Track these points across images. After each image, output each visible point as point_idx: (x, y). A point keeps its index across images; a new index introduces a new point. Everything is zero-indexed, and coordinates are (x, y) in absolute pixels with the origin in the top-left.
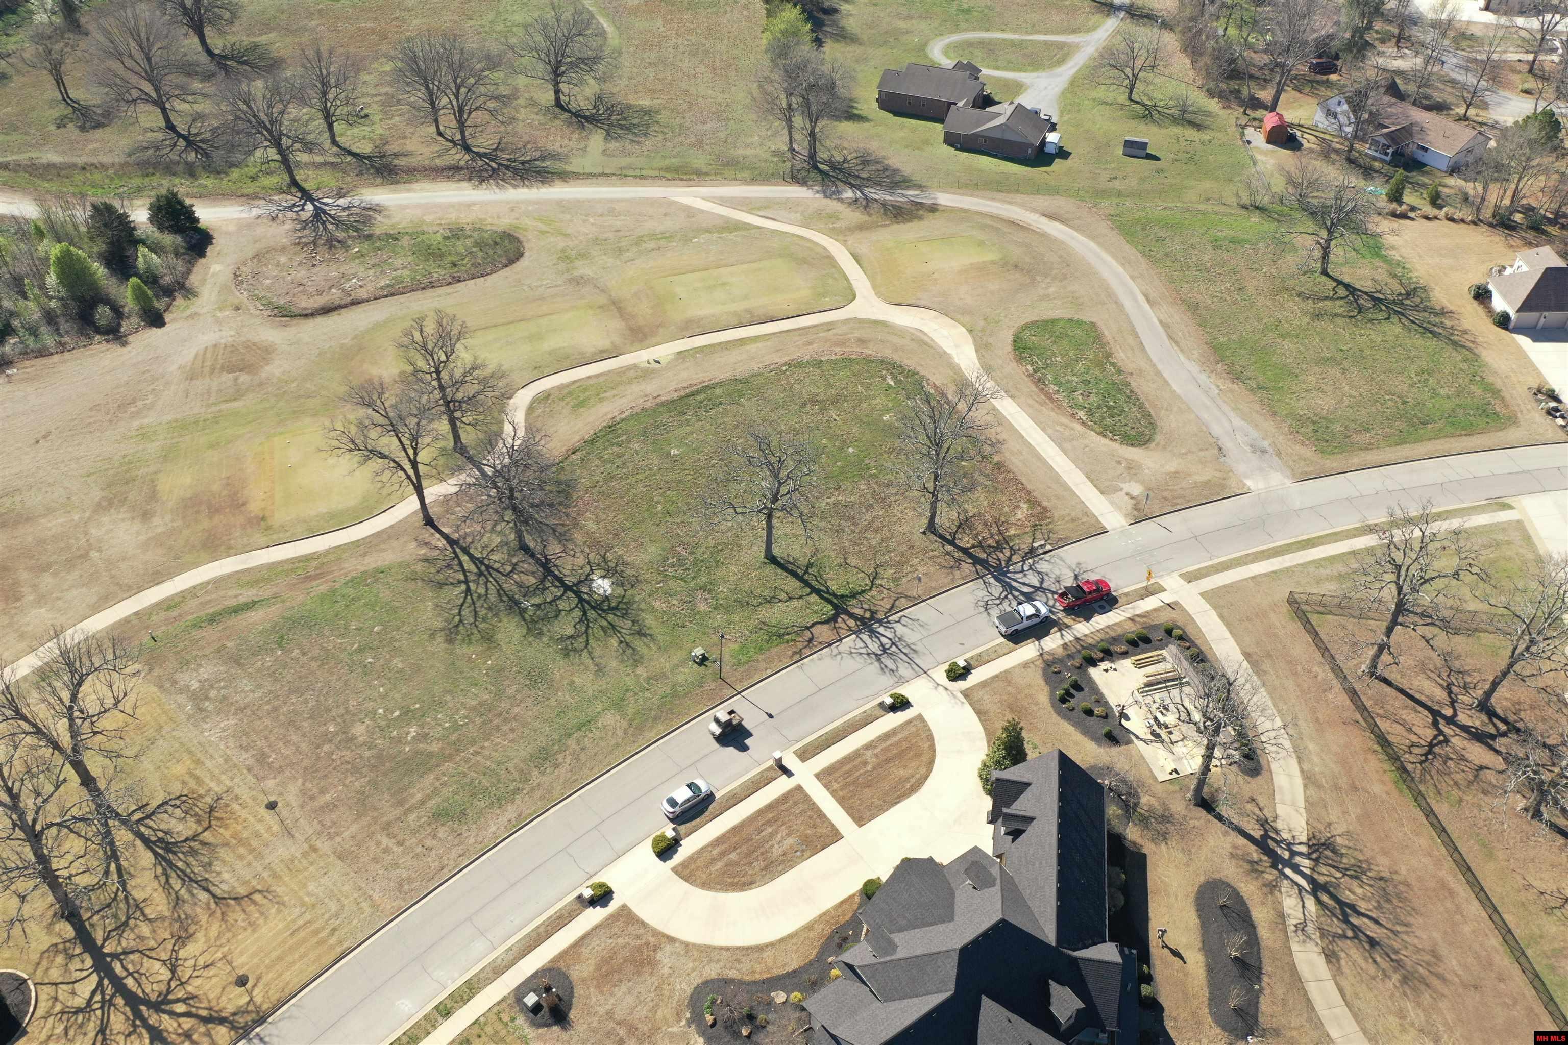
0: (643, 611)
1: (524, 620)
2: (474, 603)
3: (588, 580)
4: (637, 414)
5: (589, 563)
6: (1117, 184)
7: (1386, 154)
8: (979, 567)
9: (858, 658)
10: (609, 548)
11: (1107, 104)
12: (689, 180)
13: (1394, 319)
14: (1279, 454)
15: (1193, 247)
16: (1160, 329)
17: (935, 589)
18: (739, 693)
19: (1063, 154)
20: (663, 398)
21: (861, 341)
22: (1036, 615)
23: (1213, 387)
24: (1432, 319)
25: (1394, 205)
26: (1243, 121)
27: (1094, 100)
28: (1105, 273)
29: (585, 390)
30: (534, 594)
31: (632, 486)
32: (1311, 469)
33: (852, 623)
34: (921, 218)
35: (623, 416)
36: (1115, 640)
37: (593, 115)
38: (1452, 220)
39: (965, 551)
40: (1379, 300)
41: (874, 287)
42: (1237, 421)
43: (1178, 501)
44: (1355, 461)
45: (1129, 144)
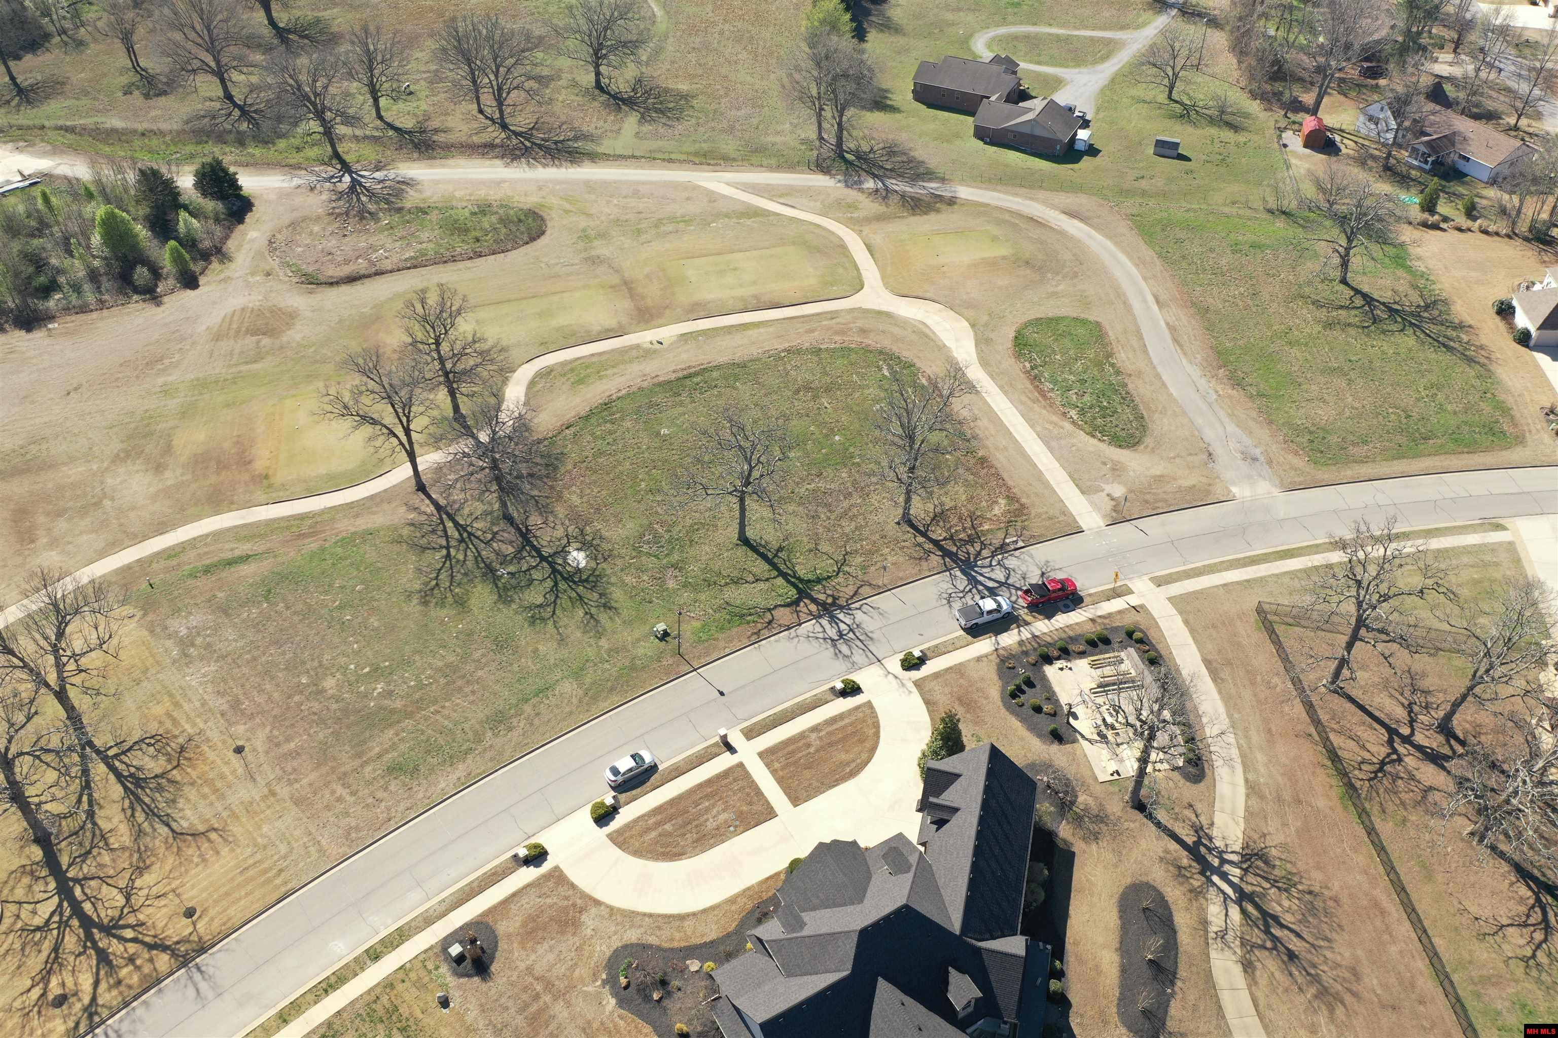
0: (613, 584)
1: (497, 587)
2: (451, 568)
3: (563, 552)
4: (634, 393)
5: (567, 536)
6: (1143, 184)
7: (1426, 162)
8: (947, 560)
9: (815, 643)
10: (588, 522)
11: (1145, 102)
12: (716, 164)
13: (1409, 331)
14: (1270, 462)
15: (1212, 250)
16: (1167, 332)
17: (901, 579)
18: (695, 670)
19: (1092, 151)
20: (661, 379)
21: (863, 331)
22: (998, 610)
23: (1212, 392)
24: (1451, 333)
25: (1426, 215)
26: (1282, 125)
27: (1132, 98)
28: (1118, 273)
29: (587, 367)
30: (511, 562)
31: (620, 463)
32: (1302, 479)
33: (813, 607)
34: (938, 211)
35: (620, 394)
36: (1073, 639)
37: (630, 97)
38: (1485, 232)
39: (936, 543)
40: (1397, 311)
41: (883, 277)
42: (1231, 428)
43: (1160, 504)
44: (1349, 473)
45: (1160, 144)
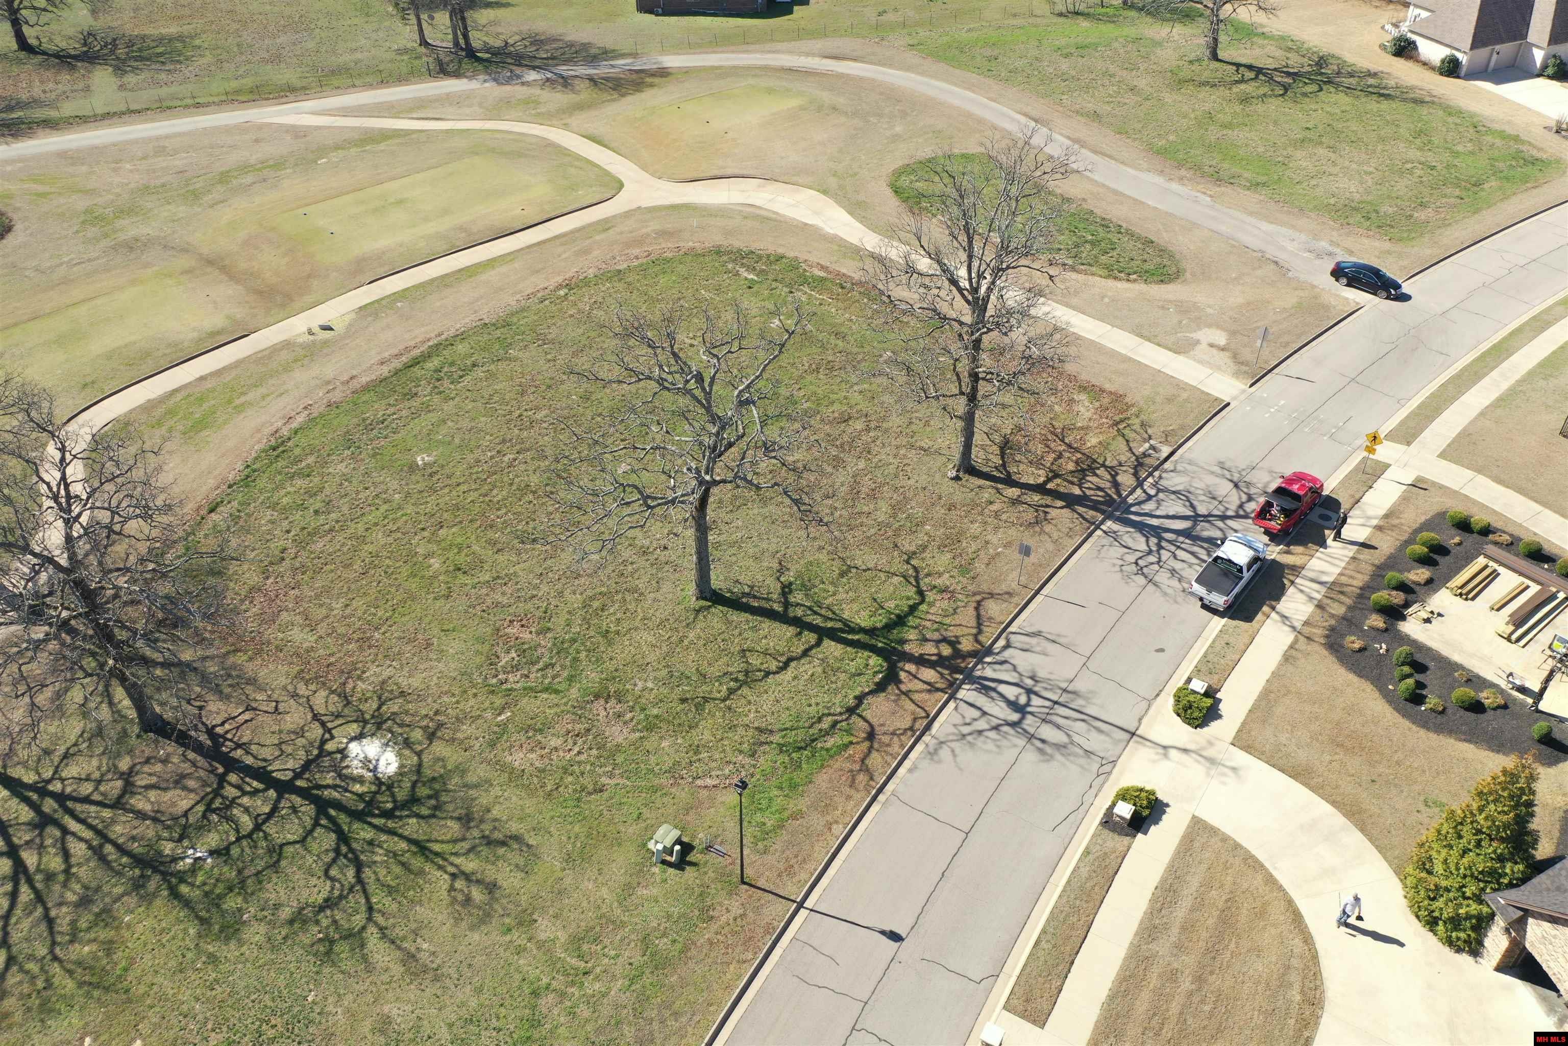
0: (482, 785)
1: (188, 901)
2: (39, 899)
3: (324, 756)
4: (320, 416)
5: (316, 717)
8: (1081, 509)
12: (279, 97)
13: (1328, 89)
14: (1351, 253)
15: (1037, 60)
16: (1077, 146)
18: (801, 905)
20: (364, 380)
21: (663, 234)
22: (1256, 557)
23: (1198, 194)
24: (1370, 82)
29: (201, 400)
31: (362, 540)
33: (929, 674)
35: (295, 425)
36: (1394, 565)
39: (1040, 489)
40: (1296, 74)
41: (644, 168)
42: (1266, 227)
